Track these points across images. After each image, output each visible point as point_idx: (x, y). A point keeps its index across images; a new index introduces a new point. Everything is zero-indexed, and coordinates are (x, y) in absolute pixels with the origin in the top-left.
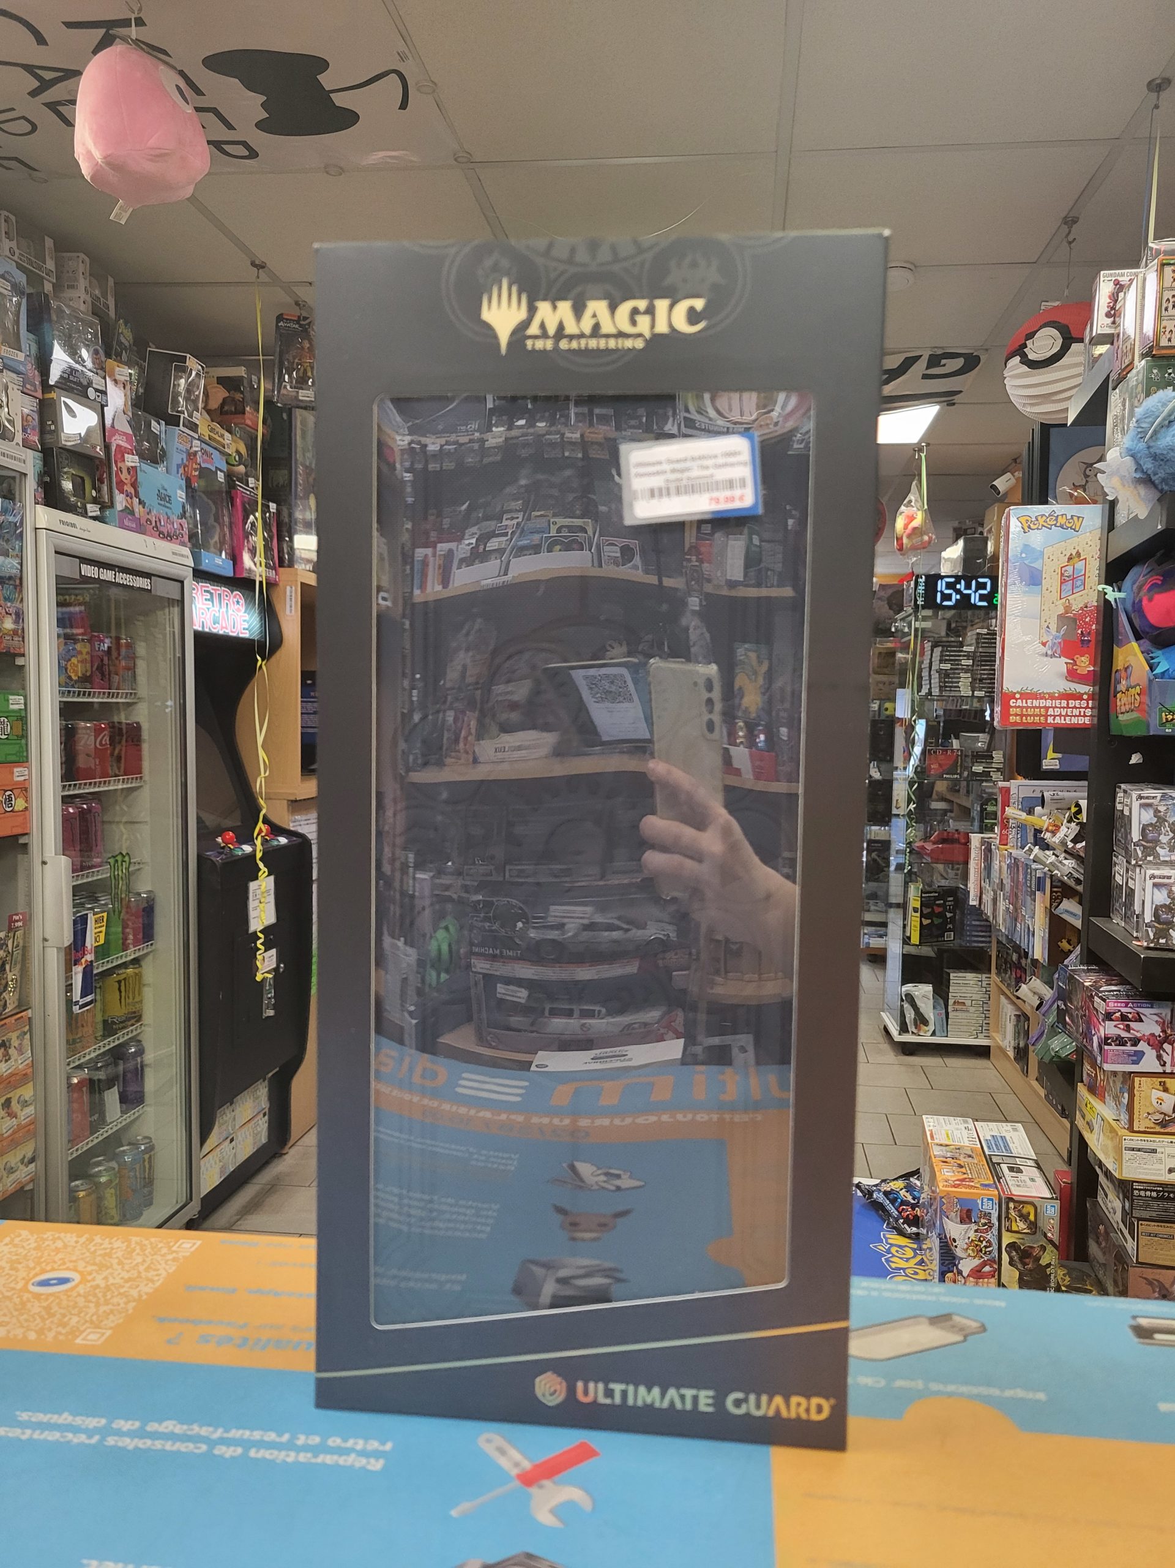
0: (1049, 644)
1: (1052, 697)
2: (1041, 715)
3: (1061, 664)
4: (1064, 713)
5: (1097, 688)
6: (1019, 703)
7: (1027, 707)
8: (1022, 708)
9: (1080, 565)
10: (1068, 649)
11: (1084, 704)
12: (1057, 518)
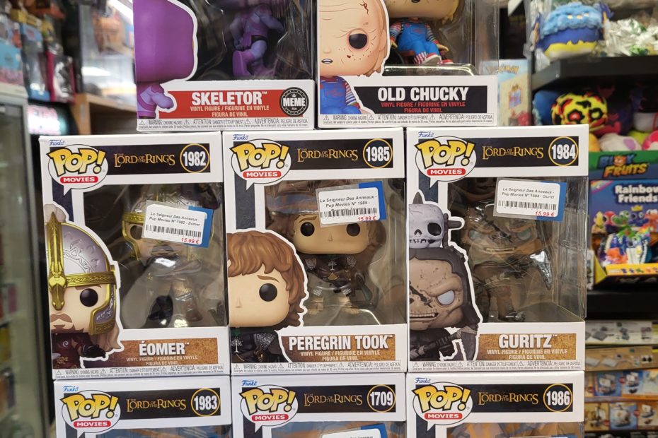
9: (518, 91)
12: (505, 67)
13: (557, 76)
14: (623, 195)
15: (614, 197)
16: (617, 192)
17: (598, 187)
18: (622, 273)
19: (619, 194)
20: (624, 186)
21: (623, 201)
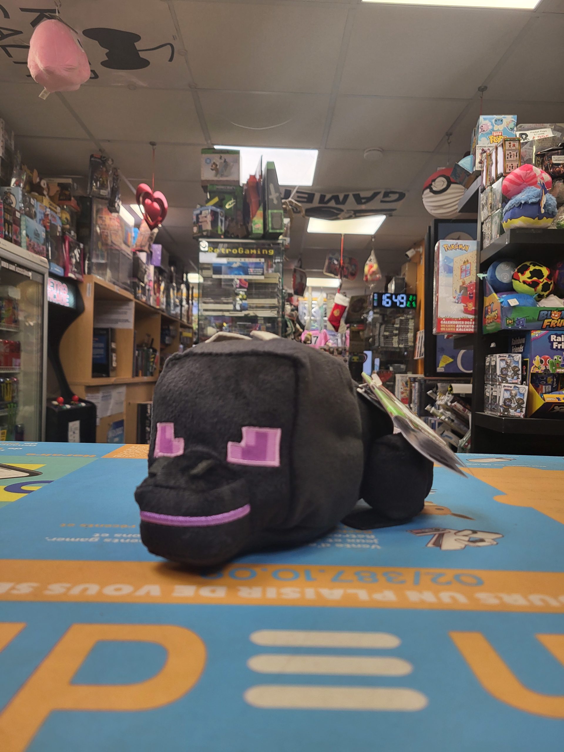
0: (457, 298)
1: (458, 320)
2: (453, 328)
3: (461, 306)
4: (463, 327)
5: (477, 317)
6: (445, 322)
7: (448, 324)
8: (446, 324)
9: (468, 265)
10: (464, 300)
11: (471, 323)
12: (459, 245)
13: (507, 243)
14: (557, 343)
15: (550, 344)
16: (552, 340)
17: (537, 336)
18: (557, 401)
19: (554, 341)
20: (557, 335)
21: (557, 347)
